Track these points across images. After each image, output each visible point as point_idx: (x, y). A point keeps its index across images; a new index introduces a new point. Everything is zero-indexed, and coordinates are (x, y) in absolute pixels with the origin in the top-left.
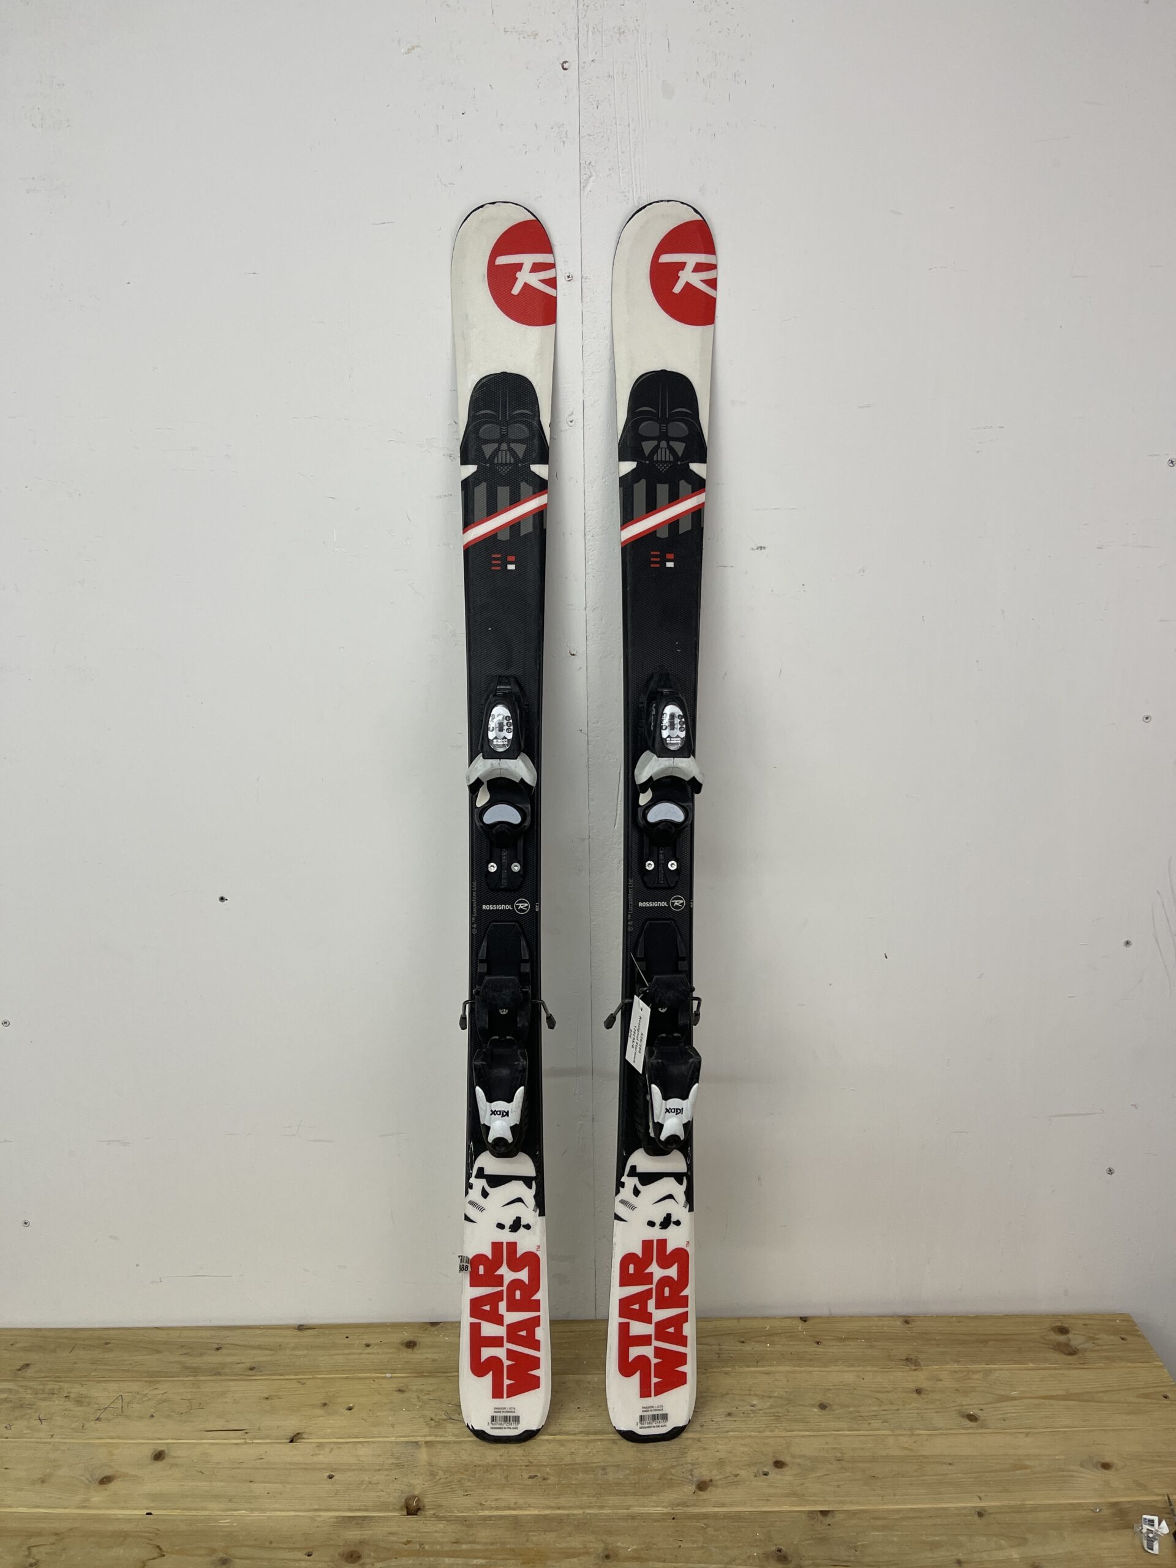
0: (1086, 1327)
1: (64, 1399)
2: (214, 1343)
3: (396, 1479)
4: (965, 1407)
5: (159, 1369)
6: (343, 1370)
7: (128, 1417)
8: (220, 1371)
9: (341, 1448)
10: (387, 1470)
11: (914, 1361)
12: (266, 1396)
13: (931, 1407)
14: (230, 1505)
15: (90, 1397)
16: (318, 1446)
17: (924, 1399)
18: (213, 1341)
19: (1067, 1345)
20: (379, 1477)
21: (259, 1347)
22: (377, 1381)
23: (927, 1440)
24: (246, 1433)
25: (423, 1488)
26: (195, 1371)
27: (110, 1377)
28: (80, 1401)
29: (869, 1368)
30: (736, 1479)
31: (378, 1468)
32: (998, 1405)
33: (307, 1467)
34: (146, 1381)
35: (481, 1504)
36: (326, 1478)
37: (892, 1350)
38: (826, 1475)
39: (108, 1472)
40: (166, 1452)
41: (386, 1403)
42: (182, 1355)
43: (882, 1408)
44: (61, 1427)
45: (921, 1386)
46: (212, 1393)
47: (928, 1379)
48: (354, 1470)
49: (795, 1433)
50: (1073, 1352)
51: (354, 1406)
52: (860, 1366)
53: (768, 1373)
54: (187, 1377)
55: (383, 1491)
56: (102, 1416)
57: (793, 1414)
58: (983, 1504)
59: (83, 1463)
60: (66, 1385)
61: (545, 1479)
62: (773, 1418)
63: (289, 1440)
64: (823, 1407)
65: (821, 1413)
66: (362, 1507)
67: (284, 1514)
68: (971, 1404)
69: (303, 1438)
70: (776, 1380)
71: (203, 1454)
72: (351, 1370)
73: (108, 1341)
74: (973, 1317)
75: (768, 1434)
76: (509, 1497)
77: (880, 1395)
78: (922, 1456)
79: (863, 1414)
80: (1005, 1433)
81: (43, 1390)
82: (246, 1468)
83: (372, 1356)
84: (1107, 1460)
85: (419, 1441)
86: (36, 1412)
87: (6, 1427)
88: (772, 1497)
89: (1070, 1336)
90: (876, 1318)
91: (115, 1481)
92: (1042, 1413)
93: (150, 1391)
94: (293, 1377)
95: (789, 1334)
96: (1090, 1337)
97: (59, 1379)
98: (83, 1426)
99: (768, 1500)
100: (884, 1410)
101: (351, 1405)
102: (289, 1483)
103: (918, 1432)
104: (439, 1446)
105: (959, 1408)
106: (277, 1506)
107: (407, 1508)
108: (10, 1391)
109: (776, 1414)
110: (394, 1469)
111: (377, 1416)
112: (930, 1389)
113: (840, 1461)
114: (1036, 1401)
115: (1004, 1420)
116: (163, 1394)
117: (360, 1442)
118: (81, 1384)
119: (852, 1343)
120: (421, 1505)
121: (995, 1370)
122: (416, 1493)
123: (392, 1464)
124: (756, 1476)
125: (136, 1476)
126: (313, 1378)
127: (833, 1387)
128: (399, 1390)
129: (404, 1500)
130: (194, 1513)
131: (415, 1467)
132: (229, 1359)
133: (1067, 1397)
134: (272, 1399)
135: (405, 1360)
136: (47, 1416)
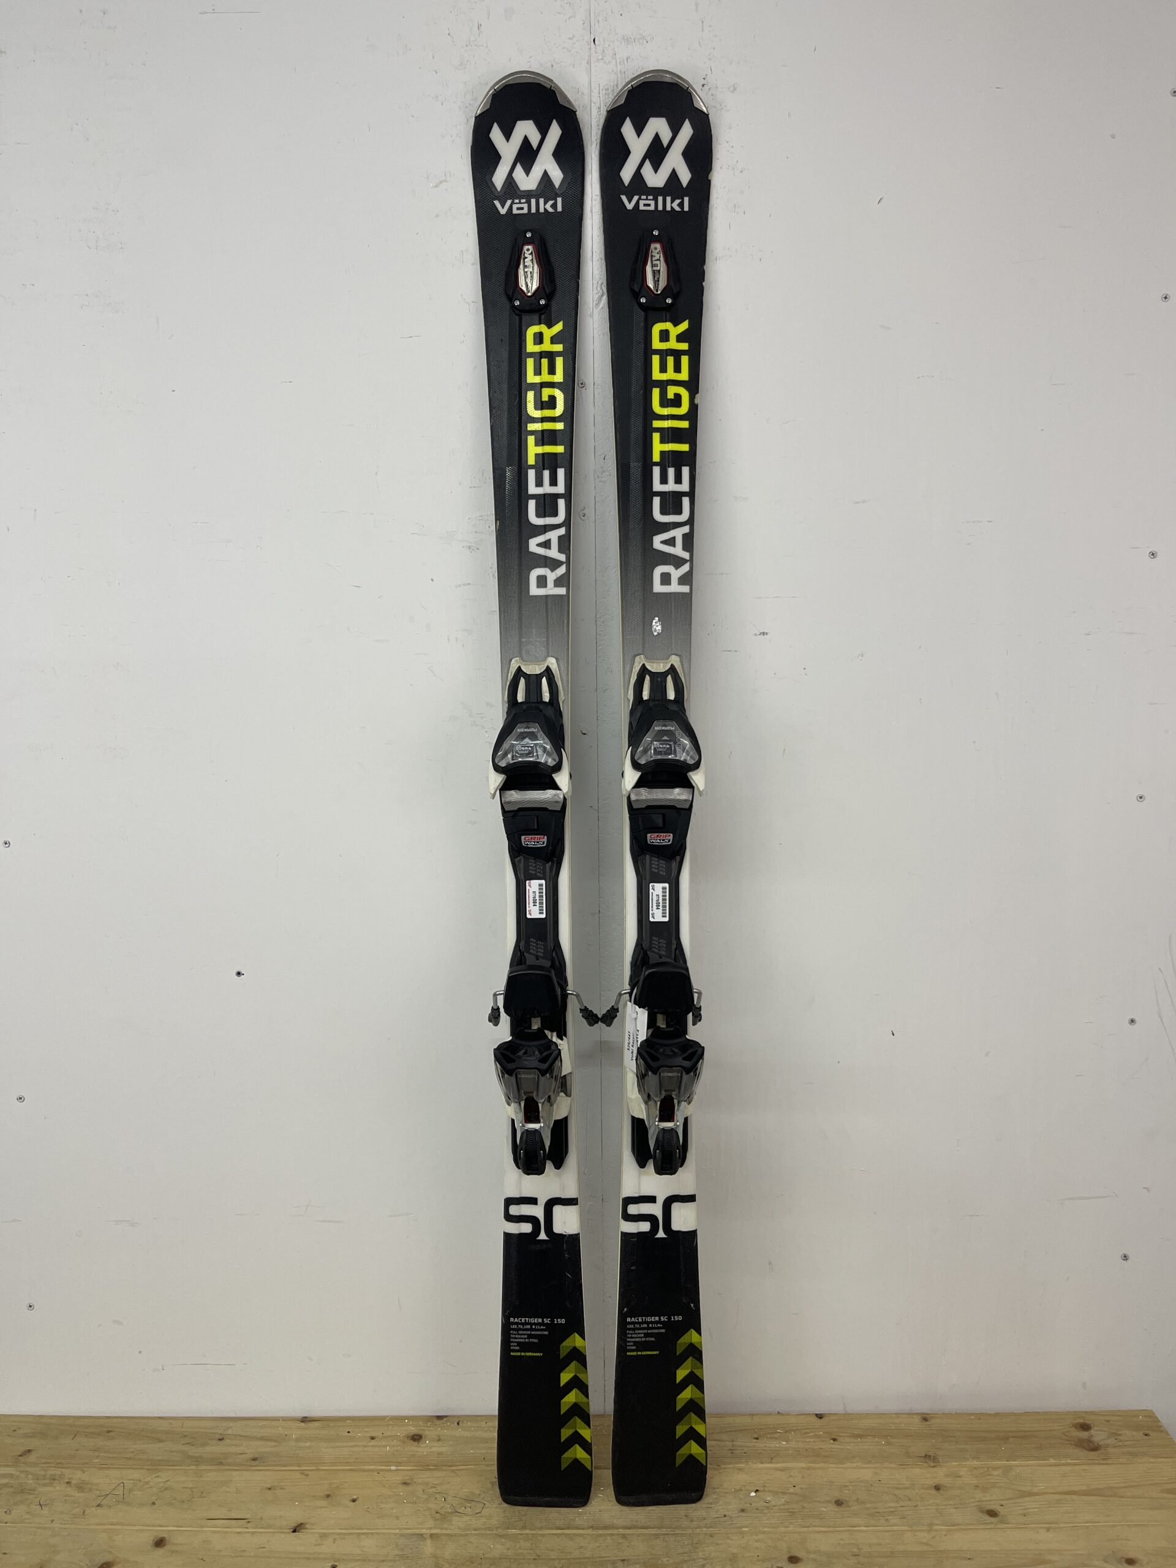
0: (1108, 1423)
1: (66, 1485)
2: (218, 1434)
4: (985, 1503)
5: (160, 1458)
6: (348, 1462)
7: (128, 1504)
8: (223, 1461)
9: (344, 1539)
10: (391, 1561)
11: (932, 1458)
12: (269, 1486)
13: (951, 1502)
15: (92, 1484)
16: (321, 1537)
17: (942, 1495)
18: (214, 1431)
19: (1089, 1441)
21: (262, 1439)
22: (381, 1473)
23: (945, 1535)
24: (249, 1522)
26: (198, 1460)
27: (111, 1464)
28: (80, 1487)
29: (886, 1465)
31: (383, 1559)
32: (1019, 1501)
33: (310, 1556)
34: (148, 1469)
37: (910, 1447)
39: (108, 1559)
40: (168, 1539)
41: (390, 1496)
42: (184, 1444)
43: (902, 1504)
44: (62, 1513)
45: (940, 1482)
46: (215, 1482)
47: (946, 1475)
48: (357, 1561)
49: (810, 1529)
50: (1095, 1448)
51: (358, 1498)
52: (877, 1462)
53: (783, 1470)
54: (189, 1466)
56: (103, 1503)
57: (808, 1510)
59: (83, 1549)
60: (67, 1472)
62: (787, 1514)
63: (292, 1530)
64: (839, 1503)
65: (836, 1509)
68: (991, 1499)
69: (308, 1529)
70: (791, 1476)
71: (204, 1541)
72: (355, 1462)
73: (110, 1429)
74: (993, 1415)
75: (783, 1529)
77: (897, 1492)
78: (940, 1551)
79: (880, 1510)
80: (1026, 1528)
81: (45, 1476)
82: (248, 1557)
83: (376, 1448)
84: (1131, 1555)
85: (424, 1534)
86: (36, 1498)
87: (6, 1512)
89: (1092, 1432)
90: (894, 1415)
91: (116, 1566)
92: (1064, 1508)
93: (152, 1478)
94: (296, 1468)
95: (803, 1431)
96: (1114, 1433)
97: (61, 1466)
98: (84, 1512)
100: (902, 1507)
101: (355, 1497)
103: (937, 1527)
104: (445, 1539)
105: (977, 1504)
108: (11, 1476)
109: (792, 1510)
110: (399, 1561)
111: (381, 1508)
112: (948, 1485)
113: (857, 1557)
114: (1057, 1497)
115: (1025, 1515)
116: (164, 1482)
117: (363, 1534)
118: (82, 1470)
119: (869, 1440)
121: (1017, 1466)
123: (397, 1555)
125: (137, 1562)
126: (316, 1470)
127: (849, 1484)
128: (405, 1483)
131: (419, 1559)
132: (233, 1449)
133: (1089, 1492)
134: (275, 1489)
135: (412, 1453)
136: (48, 1502)
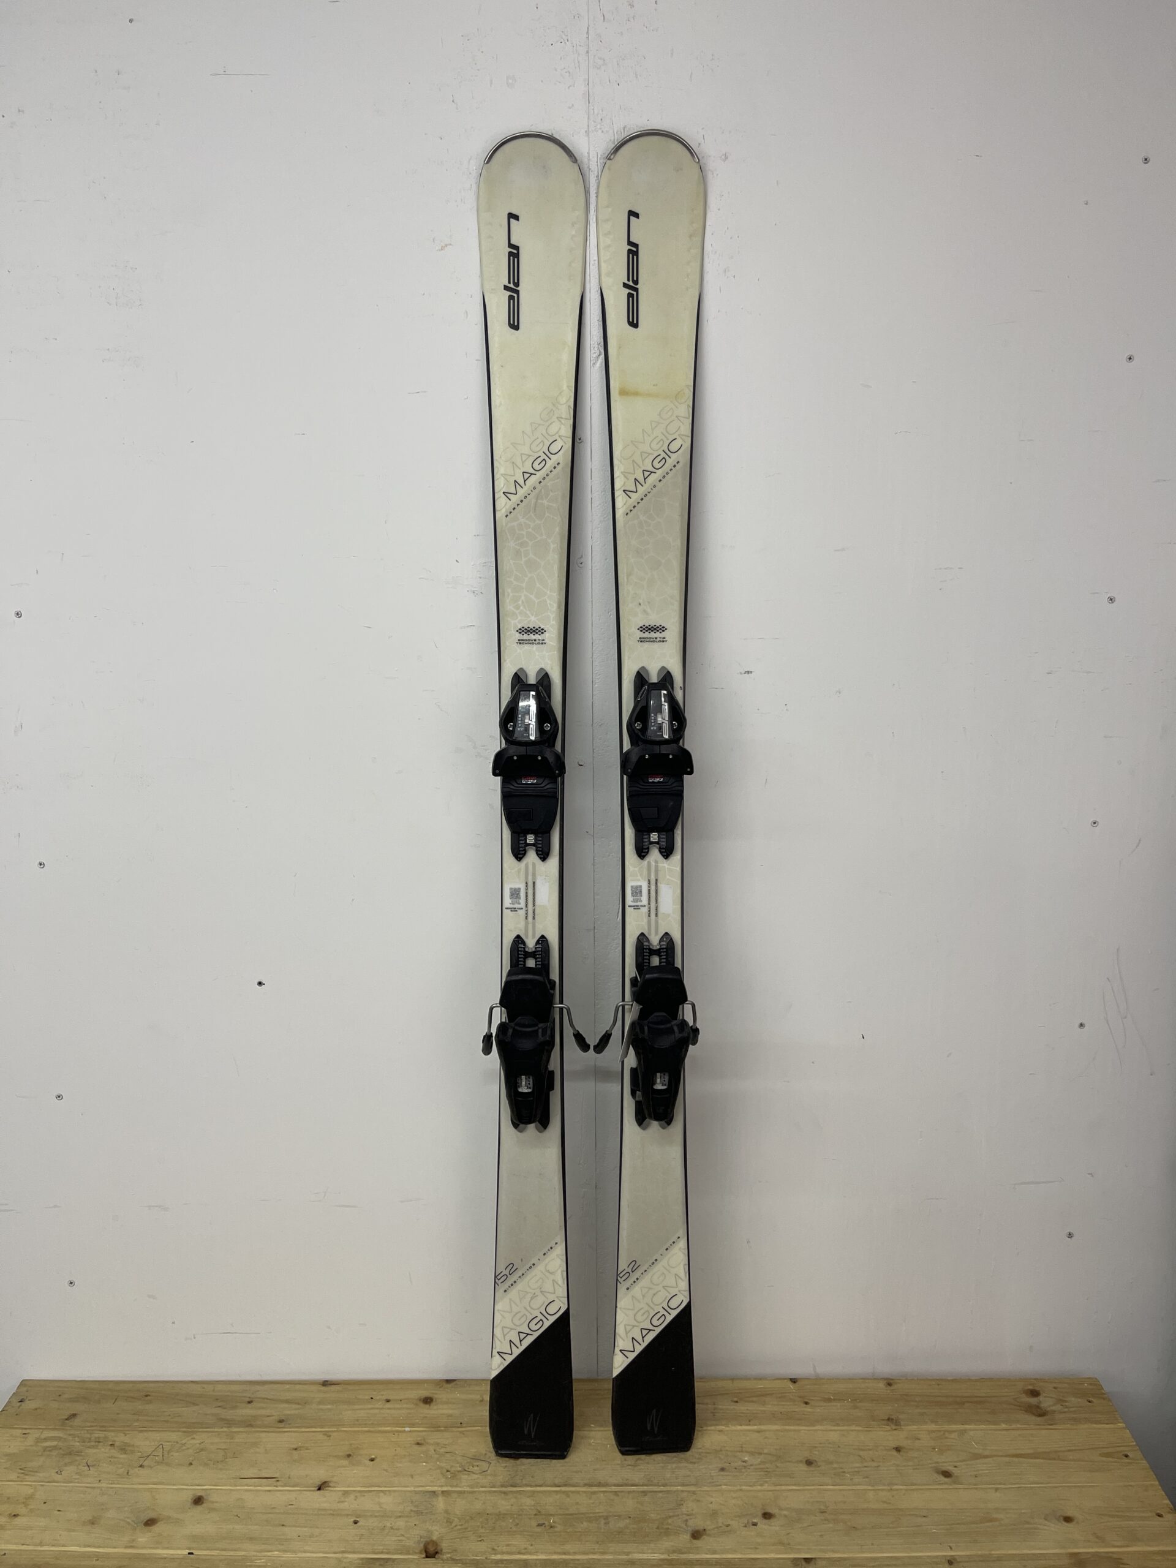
0: (1056, 1390)
1: (109, 1447)
2: (244, 1397)
3: (415, 1525)
4: (941, 1464)
5: (194, 1421)
6: (366, 1424)
7: (168, 1464)
8: (252, 1423)
9: (364, 1496)
10: (407, 1516)
11: (895, 1421)
12: (295, 1446)
13: (910, 1463)
14: (263, 1547)
15: (133, 1446)
16: (344, 1494)
17: (902, 1456)
18: (244, 1395)
19: (1038, 1407)
20: (401, 1523)
21: (287, 1402)
22: (396, 1434)
23: (904, 1495)
24: (278, 1481)
25: (440, 1534)
26: (229, 1423)
27: (151, 1427)
28: (123, 1449)
29: (853, 1428)
30: (729, 1528)
31: (400, 1514)
32: (973, 1462)
33: (335, 1513)
34: (184, 1432)
35: (493, 1549)
36: (352, 1523)
37: (875, 1410)
38: (809, 1526)
39: (152, 1515)
40: (205, 1497)
41: (405, 1455)
42: (216, 1407)
43: (866, 1464)
44: (109, 1473)
45: (901, 1445)
46: (246, 1443)
47: (907, 1438)
48: (376, 1516)
49: (783, 1488)
50: (1043, 1414)
51: (376, 1457)
52: (843, 1426)
53: (758, 1432)
54: (222, 1428)
55: (403, 1535)
56: (145, 1464)
57: (781, 1470)
58: (953, 1553)
59: (130, 1506)
60: (111, 1435)
61: (551, 1527)
62: (762, 1473)
63: (317, 1488)
64: (809, 1463)
65: (806, 1469)
66: (385, 1550)
67: (315, 1555)
68: (946, 1461)
69: (330, 1487)
70: (766, 1438)
71: (238, 1499)
72: (372, 1424)
73: (147, 1394)
74: (952, 1380)
75: (759, 1488)
76: (519, 1542)
77: (861, 1453)
78: (899, 1509)
79: (846, 1470)
80: (976, 1489)
81: (90, 1439)
82: (279, 1513)
83: (393, 1411)
84: (1069, 1514)
85: (437, 1491)
86: (82, 1460)
87: (57, 1472)
88: (760, 1545)
89: (1041, 1398)
90: (861, 1381)
91: (159, 1523)
93: (188, 1441)
94: (319, 1430)
95: (780, 1395)
96: (1061, 1400)
97: (104, 1429)
98: (128, 1473)
99: (756, 1548)
100: (865, 1467)
101: (373, 1457)
102: (317, 1527)
103: (895, 1487)
104: (455, 1495)
105: (934, 1465)
106: (306, 1548)
107: (426, 1552)
108: (59, 1439)
109: (765, 1470)
110: (414, 1516)
111: (397, 1467)
112: (908, 1447)
113: (824, 1514)
114: (1007, 1459)
115: (976, 1477)
116: (200, 1444)
117: (382, 1491)
118: (124, 1433)
119: (839, 1404)
120: (439, 1548)
121: (970, 1430)
122: (434, 1538)
123: (412, 1511)
124: (746, 1526)
125: (178, 1519)
126: (337, 1431)
127: (819, 1445)
128: (418, 1444)
129: (422, 1545)
130: (232, 1553)
131: (434, 1514)
132: (261, 1412)
133: (1035, 1456)
134: (300, 1450)
135: (422, 1415)
136: (95, 1463)
